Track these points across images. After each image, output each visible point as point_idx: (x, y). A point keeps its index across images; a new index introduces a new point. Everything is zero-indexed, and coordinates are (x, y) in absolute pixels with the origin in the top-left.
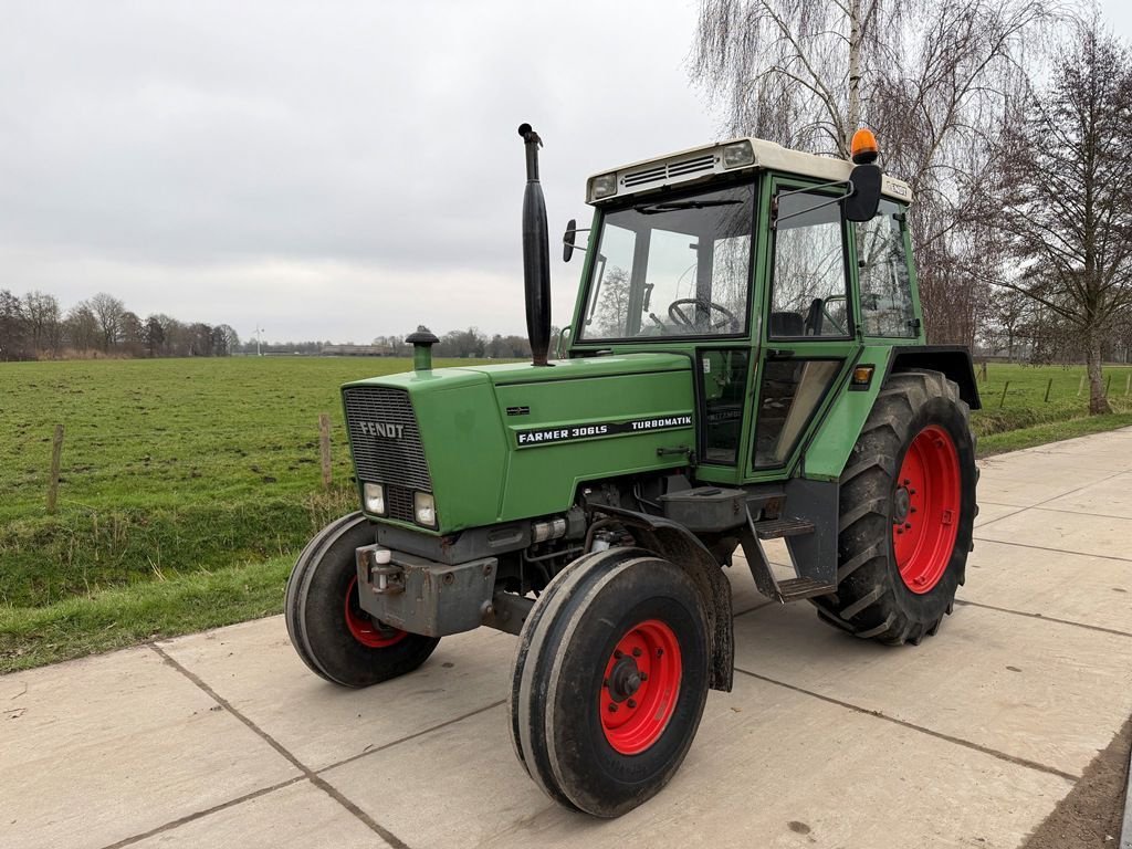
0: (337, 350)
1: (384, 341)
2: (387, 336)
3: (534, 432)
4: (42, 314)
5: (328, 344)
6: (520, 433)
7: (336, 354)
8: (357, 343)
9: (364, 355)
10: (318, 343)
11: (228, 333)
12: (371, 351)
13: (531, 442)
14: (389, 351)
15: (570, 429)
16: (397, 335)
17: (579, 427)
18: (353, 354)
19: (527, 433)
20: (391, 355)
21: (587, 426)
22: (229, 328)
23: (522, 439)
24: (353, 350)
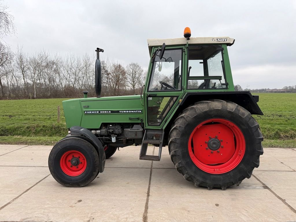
0: (270, 91)
1: (287, 88)
2: (288, 86)
3: (89, 111)
4: (195, 84)
5: (269, 89)
6: (85, 111)
7: (270, 92)
8: (278, 89)
9: (279, 92)
10: (265, 89)
11: (239, 87)
12: (282, 91)
13: (88, 113)
14: (288, 91)
15: (99, 111)
16: (291, 86)
17: (102, 111)
18: (275, 92)
19: (87, 111)
20: (289, 92)
21: (104, 111)
22: (239, 86)
23: (86, 112)
24: (275, 91)
